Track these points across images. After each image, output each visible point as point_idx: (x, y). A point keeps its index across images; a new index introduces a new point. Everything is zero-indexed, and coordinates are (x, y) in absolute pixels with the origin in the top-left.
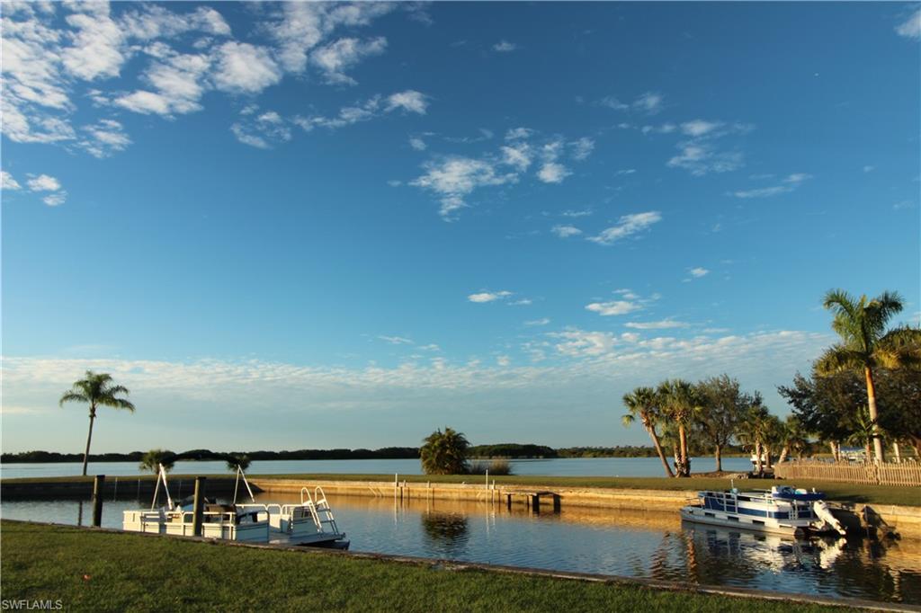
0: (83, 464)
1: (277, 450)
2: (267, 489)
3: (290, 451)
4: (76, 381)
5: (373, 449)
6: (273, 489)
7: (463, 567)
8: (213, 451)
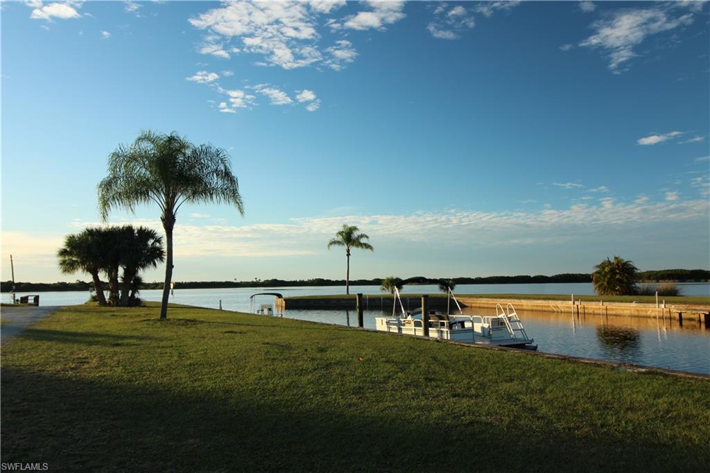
0: (346, 287)
1: (473, 277)
2: (469, 305)
3: (483, 277)
4: (337, 231)
5: (549, 275)
6: (473, 305)
7: (643, 370)
8: (427, 277)
